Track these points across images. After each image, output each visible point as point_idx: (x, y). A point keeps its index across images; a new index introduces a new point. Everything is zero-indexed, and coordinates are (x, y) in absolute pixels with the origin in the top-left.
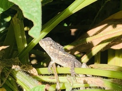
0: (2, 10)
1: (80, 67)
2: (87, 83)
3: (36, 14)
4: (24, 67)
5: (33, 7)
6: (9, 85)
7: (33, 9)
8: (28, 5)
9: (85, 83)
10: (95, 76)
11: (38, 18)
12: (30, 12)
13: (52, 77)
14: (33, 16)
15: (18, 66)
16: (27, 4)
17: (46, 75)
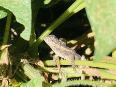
0: (7, 14)
1: (80, 59)
2: (85, 73)
3: (27, 19)
4: (31, 61)
5: (25, 13)
6: (20, 75)
7: (25, 15)
8: (21, 11)
9: (84, 73)
10: (92, 67)
11: (28, 22)
12: (22, 18)
13: (56, 68)
14: (25, 21)
15: (26, 60)
16: (19, 10)
17: (50, 66)
